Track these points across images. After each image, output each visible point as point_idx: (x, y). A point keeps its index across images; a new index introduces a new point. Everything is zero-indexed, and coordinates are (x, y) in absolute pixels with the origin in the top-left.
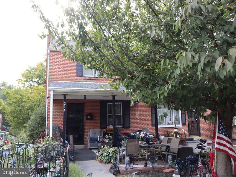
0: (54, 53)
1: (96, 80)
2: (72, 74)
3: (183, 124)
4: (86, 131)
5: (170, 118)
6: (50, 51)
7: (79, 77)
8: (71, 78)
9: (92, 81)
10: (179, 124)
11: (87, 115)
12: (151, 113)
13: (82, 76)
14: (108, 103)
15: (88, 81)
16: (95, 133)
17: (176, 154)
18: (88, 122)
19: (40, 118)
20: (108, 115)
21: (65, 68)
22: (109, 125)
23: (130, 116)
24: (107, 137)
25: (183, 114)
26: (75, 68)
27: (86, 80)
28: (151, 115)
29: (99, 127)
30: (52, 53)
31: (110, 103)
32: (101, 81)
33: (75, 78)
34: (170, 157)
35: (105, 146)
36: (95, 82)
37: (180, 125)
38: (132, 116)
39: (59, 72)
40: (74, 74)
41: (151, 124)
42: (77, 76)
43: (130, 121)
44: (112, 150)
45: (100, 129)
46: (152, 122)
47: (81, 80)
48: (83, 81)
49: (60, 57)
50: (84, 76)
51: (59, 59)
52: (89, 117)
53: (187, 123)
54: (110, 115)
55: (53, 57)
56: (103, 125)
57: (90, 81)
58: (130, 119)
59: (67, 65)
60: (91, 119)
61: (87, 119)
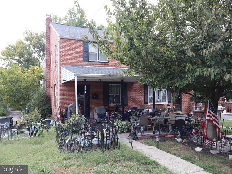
0: (63, 40)
1: (100, 64)
2: (79, 59)
3: (168, 102)
4: (92, 108)
5: (158, 97)
6: (60, 38)
7: (85, 62)
8: (79, 62)
9: (96, 65)
10: (166, 101)
11: (93, 95)
12: (144, 93)
13: (88, 61)
14: (109, 85)
15: (93, 65)
16: (101, 110)
17: (173, 124)
18: (94, 100)
19: (44, 97)
20: (109, 94)
21: (74, 54)
22: (111, 103)
23: (127, 95)
24: (114, 113)
25: (169, 94)
26: (81, 54)
27: (91, 65)
28: (144, 94)
29: (103, 105)
30: (61, 40)
31: (111, 85)
32: (103, 65)
33: (82, 63)
34: (170, 127)
35: (117, 120)
36: (98, 66)
37: (167, 103)
38: (129, 96)
39: (69, 57)
40: (81, 59)
41: (144, 102)
42: (84, 61)
43: (127, 100)
44: (124, 123)
45: (103, 107)
46: (145, 100)
47: (87, 64)
48: (89, 66)
49: (69, 44)
50: (89, 61)
51: (68, 45)
52: (95, 97)
53: (172, 101)
54: (111, 94)
55: (63, 44)
56: (106, 103)
57: (94, 65)
58: (127, 98)
59: (75, 52)
60: (96, 98)
61: (93, 98)
